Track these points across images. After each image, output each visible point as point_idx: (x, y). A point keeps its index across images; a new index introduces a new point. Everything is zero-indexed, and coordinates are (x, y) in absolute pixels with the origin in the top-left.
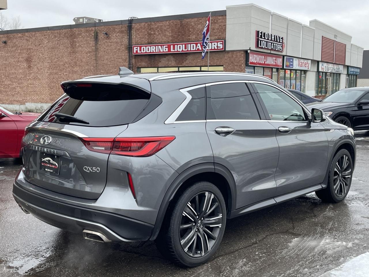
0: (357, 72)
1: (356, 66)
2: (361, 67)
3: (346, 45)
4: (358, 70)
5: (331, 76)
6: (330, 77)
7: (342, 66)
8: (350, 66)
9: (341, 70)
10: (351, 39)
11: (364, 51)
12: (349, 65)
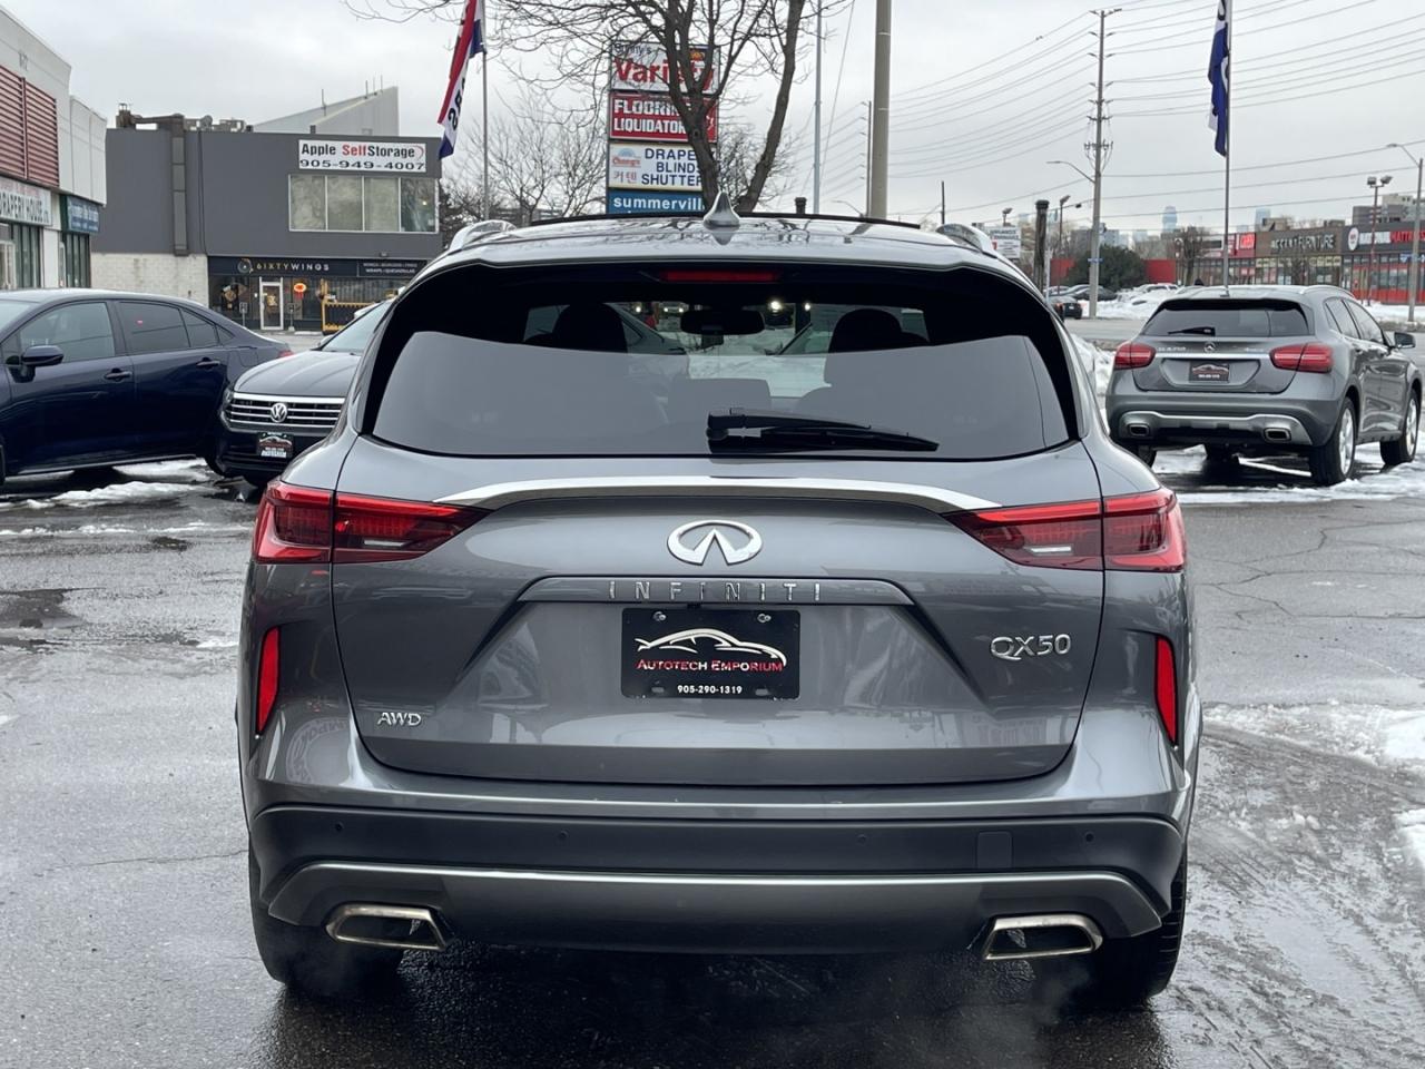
0: (91, 223)
1: (89, 197)
2: (103, 199)
3: (54, 100)
4: (94, 215)
5: (12, 238)
6: (10, 243)
7: (48, 193)
8: (73, 196)
9: (46, 213)
10: (69, 72)
11: (108, 130)
12: (71, 191)
